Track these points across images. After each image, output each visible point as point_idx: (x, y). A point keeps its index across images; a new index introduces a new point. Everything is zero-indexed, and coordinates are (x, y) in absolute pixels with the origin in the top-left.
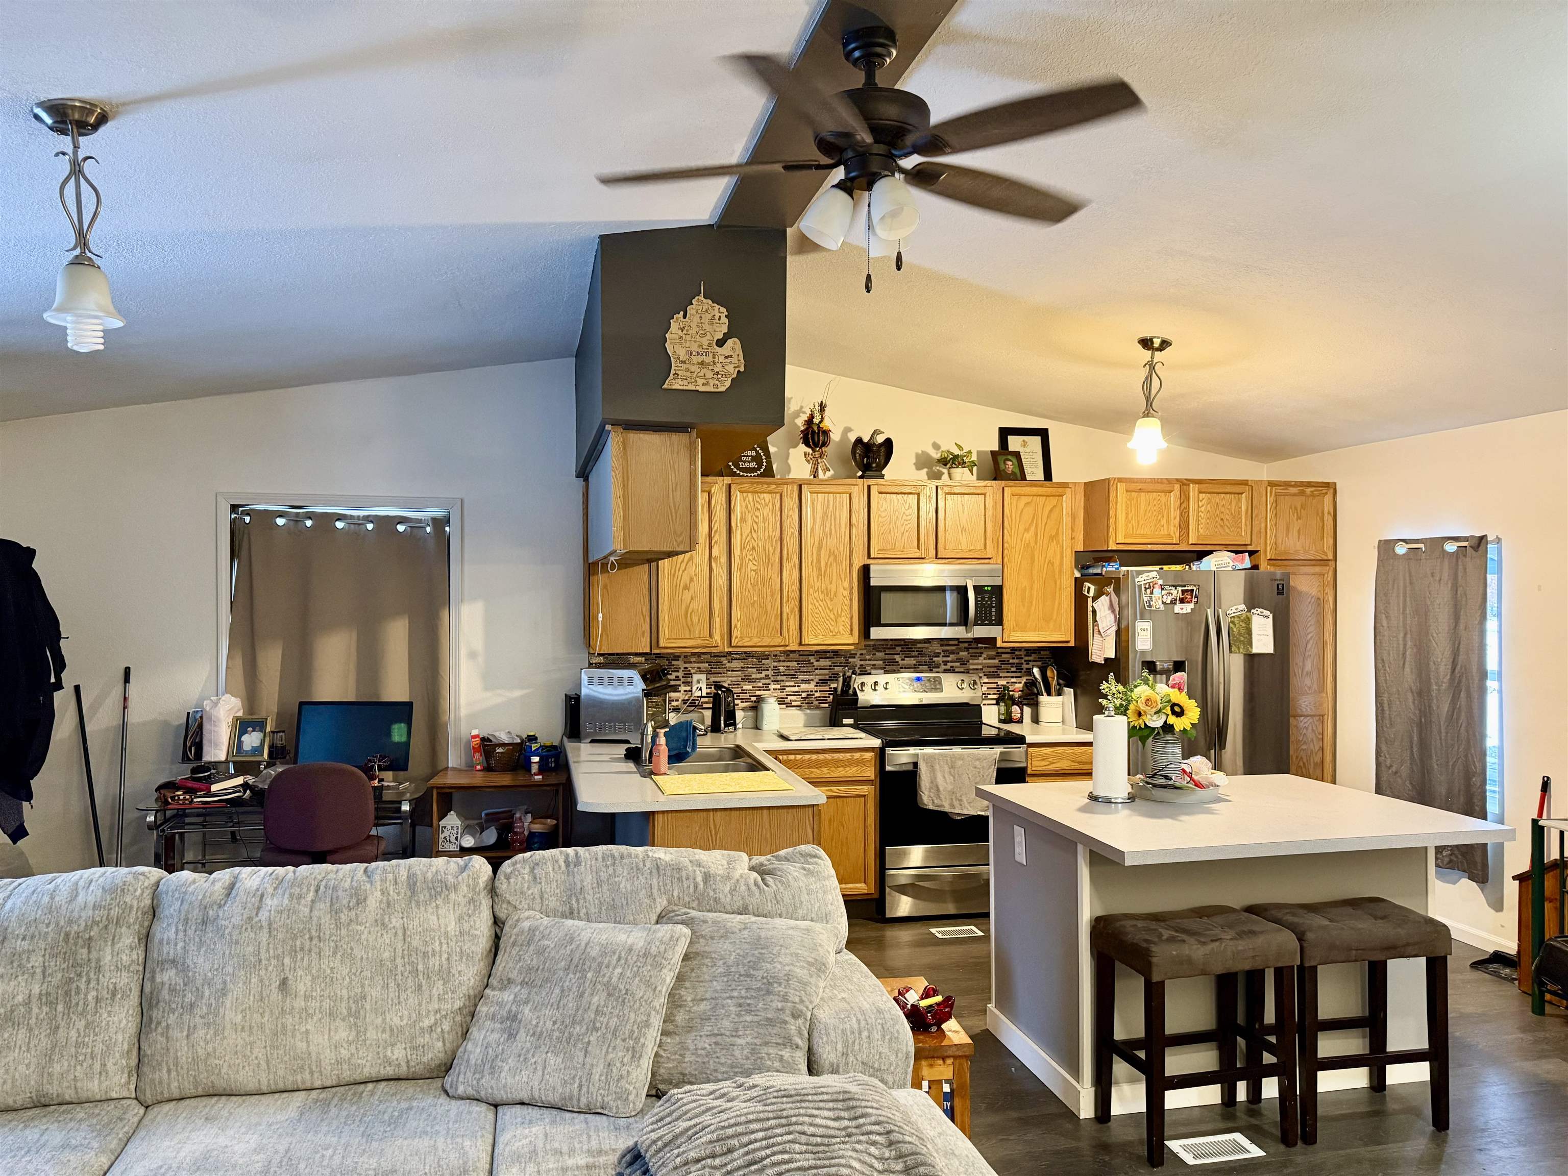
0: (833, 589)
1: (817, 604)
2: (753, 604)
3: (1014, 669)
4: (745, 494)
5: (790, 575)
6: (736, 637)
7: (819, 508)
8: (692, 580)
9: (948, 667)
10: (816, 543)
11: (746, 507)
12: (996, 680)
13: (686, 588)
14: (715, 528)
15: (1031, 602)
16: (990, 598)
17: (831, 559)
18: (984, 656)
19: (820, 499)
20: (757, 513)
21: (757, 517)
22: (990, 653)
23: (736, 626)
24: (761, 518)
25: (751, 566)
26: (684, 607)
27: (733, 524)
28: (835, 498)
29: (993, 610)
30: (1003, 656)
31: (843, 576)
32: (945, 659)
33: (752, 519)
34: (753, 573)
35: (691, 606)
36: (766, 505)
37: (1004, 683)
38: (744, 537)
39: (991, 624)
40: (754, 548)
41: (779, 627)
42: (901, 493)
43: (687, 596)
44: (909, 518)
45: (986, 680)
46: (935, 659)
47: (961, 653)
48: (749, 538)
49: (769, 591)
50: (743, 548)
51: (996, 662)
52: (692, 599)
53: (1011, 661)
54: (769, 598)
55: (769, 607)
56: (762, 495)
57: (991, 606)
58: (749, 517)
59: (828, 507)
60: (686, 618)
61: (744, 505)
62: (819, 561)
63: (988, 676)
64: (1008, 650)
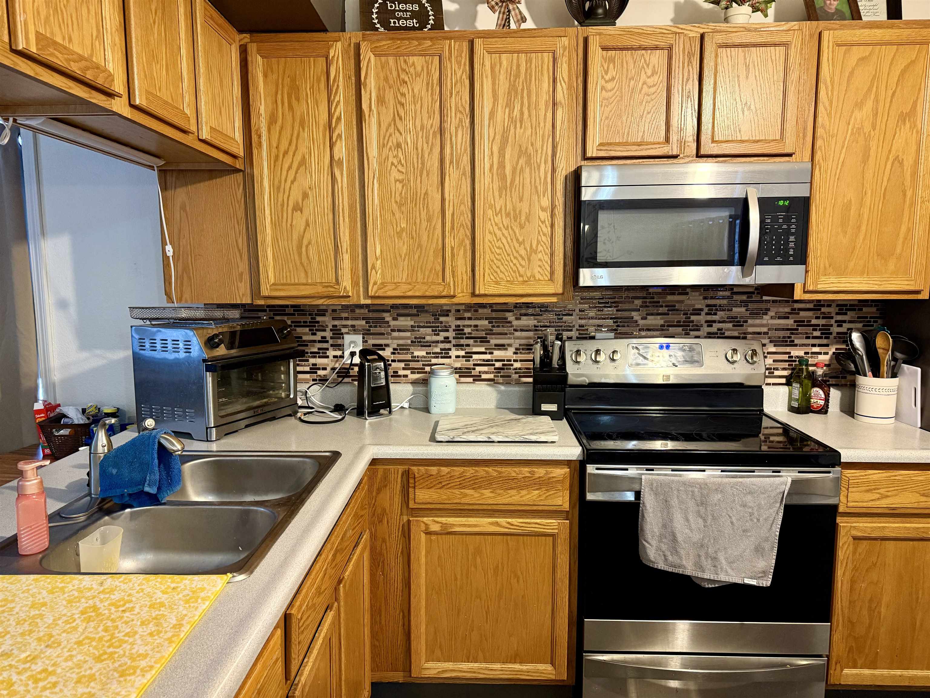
0: (525, 210)
1: (499, 233)
2: (399, 235)
3: (817, 333)
4: (383, 59)
5: (459, 187)
6: (375, 283)
7: (502, 77)
8: (305, 196)
9: (714, 329)
10: (498, 137)
11: (386, 79)
12: (788, 349)
13: (297, 208)
14: (337, 114)
15: (859, 227)
16: (787, 220)
17: (522, 161)
18: (771, 313)
19: (505, 63)
20: (404, 90)
21: (403, 95)
22: (781, 310)
23: (373, 267)
24: (409, 97)
25: (395, 174)
26: (295, 237)
27: (365, 106)
28: (529, 61)
29: (792, 238)
30: (802, 313)
31: (541, 189)
32: (709, 318)
33: (396, 97)
34: (399, 186)
35: (307, 236)
36: (418, 75)
37: (801, 353)
38: (384, 128)
39: (785, 262)
40: (399, 146)
41: (439, 268)
42: (640, 48)
43: (299, 221)
44: (653, 90)
45: (773, 349)
46: (693, 318)
47: (734, 309)
48: (392, 130)
49: (424, 214)
50: (382, 146)
51: (790, 322)
52: (307, 224)
53: (814, 322)
54: (424, 224)
55: (425, 238)
56: (411, 59)
57: (788, 233)
58: (389, 96)
59: (517, 76)
60: (300, 254)
61: (382, 75)
62: (502, 165)
63: (776, 342)
64: (811, 306)
